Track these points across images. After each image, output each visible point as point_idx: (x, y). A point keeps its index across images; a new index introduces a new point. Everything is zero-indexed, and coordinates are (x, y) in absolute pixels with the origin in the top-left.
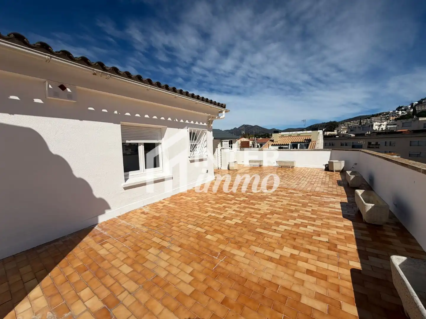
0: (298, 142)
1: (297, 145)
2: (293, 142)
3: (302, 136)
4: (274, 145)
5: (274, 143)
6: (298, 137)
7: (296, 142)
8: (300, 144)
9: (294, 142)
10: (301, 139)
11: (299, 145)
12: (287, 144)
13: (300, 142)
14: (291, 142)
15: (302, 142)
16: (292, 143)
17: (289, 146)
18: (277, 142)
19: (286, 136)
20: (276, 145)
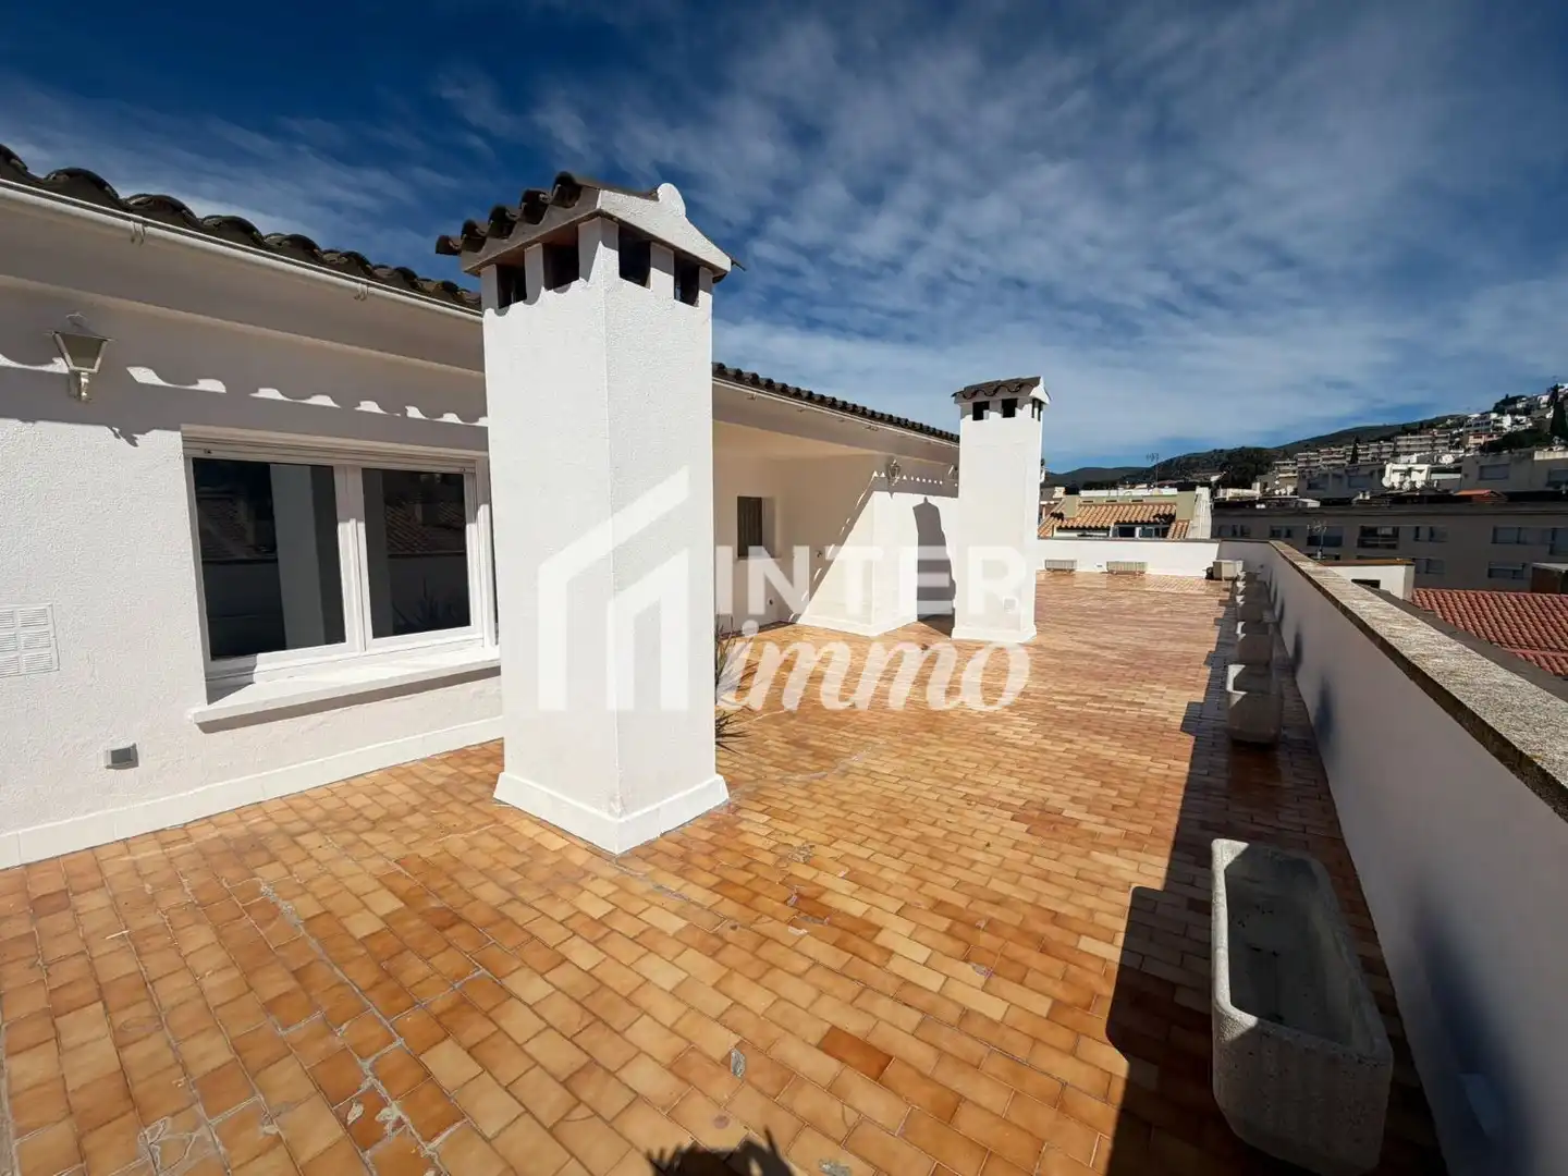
0: (1136, 522)
1: (1134, 529)
2: (1121, 520)
3: (1148, 505)
4: (1067, 529)
5: (1065, 522)
6: (1136, 506)
7: (1130, 522)
8: (1143, 529)
9: (1124, 522)
10: (1145, 514)
11: (1138, 530)
12: (1105, 525)
13: (1142, 523)
14: (1114, 521)
15: (1149, 523)
16: (1117, 523)
17: (1111, 532)
18: (1074, 519)
19: (1100, 502)
20: (1072, 529)
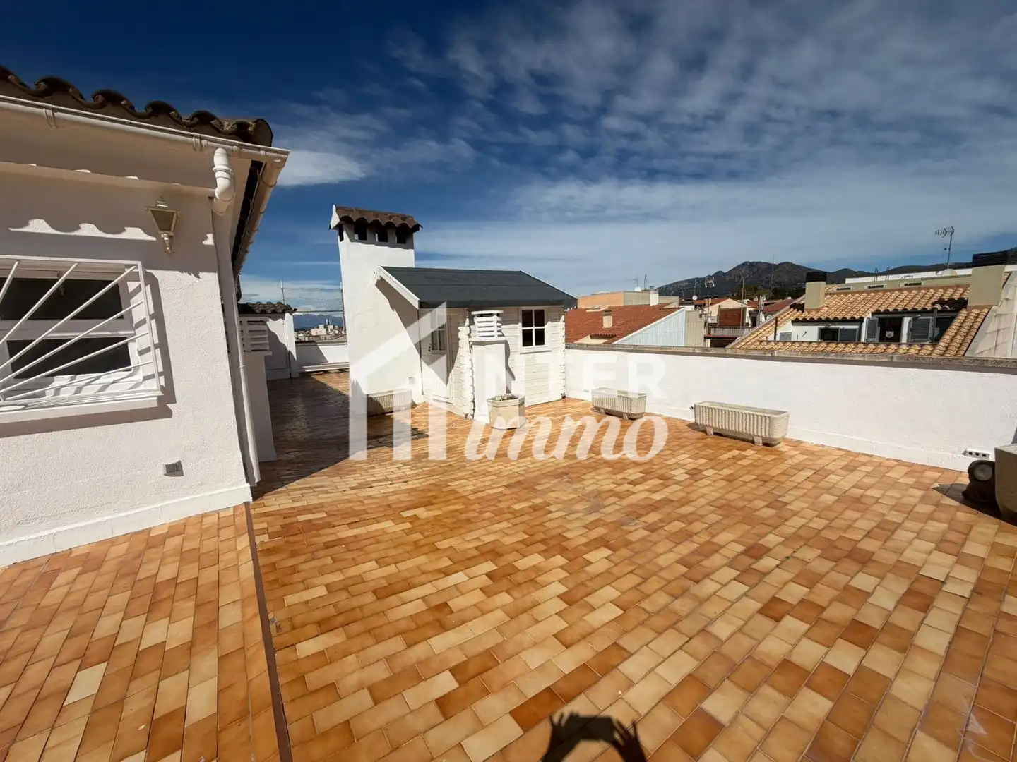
0: (905, 312)
1: (900, 322)
2: (882, 309)
3: (927, 289)
4: (805, 322)
5: (806, 313)
6: (910, 291)
7: (896, 311)
8: (915, 319)
9: (887, 312)
10: (920, 301)
11: (906, 321)
12: (857, 317)
13: (914, 311)
14: (873, 310)
15: (924, 311)
16: (877, 312)
17: (864, 325)
18: (817, 310)
19: (860, 289)
20: (812, 322)
